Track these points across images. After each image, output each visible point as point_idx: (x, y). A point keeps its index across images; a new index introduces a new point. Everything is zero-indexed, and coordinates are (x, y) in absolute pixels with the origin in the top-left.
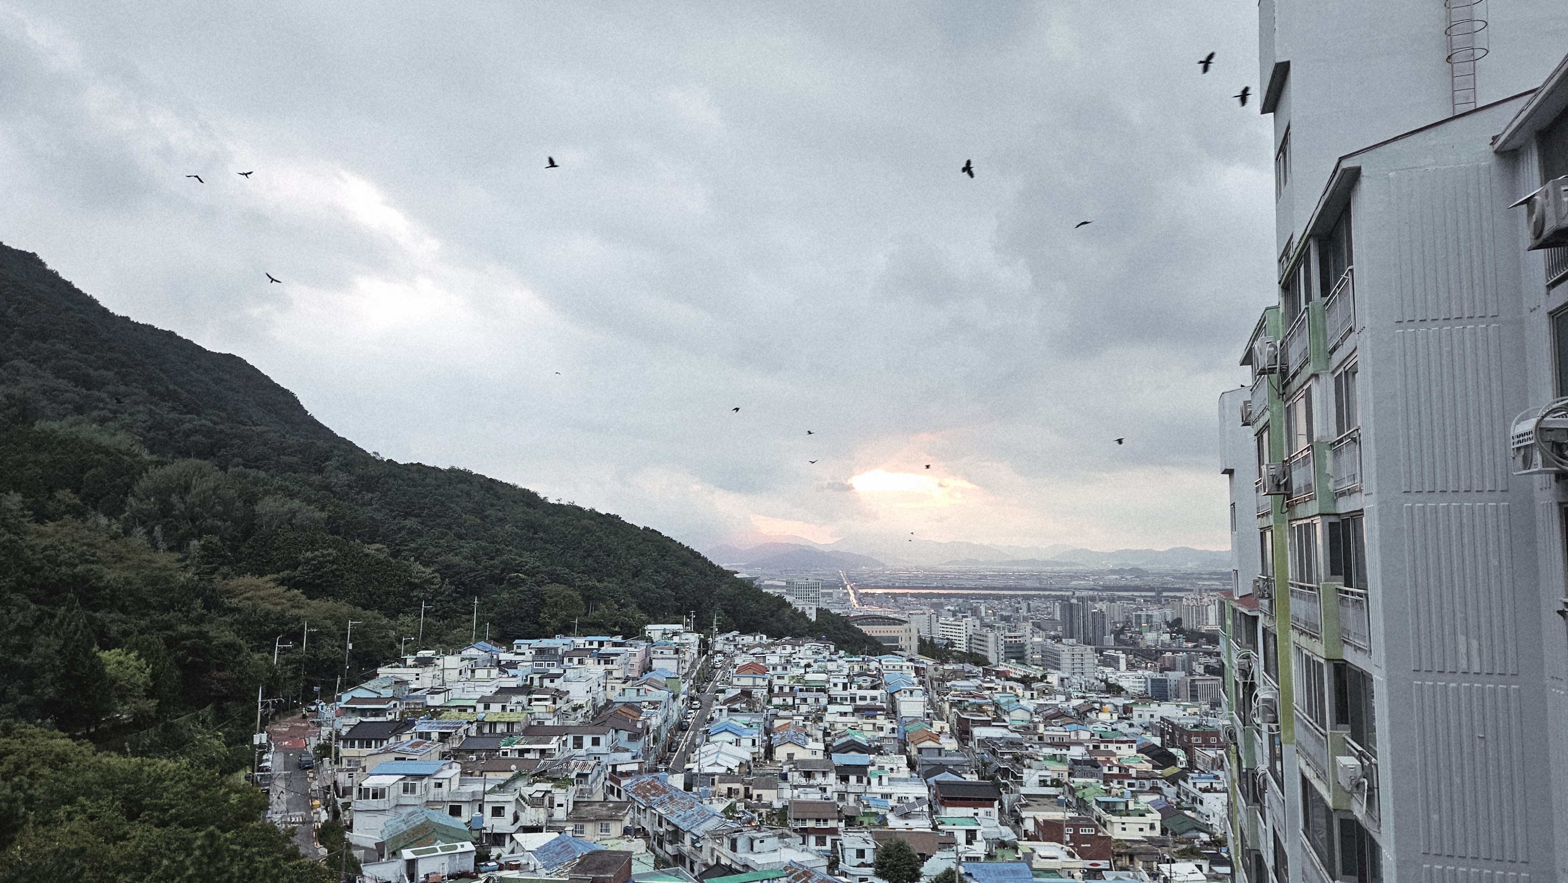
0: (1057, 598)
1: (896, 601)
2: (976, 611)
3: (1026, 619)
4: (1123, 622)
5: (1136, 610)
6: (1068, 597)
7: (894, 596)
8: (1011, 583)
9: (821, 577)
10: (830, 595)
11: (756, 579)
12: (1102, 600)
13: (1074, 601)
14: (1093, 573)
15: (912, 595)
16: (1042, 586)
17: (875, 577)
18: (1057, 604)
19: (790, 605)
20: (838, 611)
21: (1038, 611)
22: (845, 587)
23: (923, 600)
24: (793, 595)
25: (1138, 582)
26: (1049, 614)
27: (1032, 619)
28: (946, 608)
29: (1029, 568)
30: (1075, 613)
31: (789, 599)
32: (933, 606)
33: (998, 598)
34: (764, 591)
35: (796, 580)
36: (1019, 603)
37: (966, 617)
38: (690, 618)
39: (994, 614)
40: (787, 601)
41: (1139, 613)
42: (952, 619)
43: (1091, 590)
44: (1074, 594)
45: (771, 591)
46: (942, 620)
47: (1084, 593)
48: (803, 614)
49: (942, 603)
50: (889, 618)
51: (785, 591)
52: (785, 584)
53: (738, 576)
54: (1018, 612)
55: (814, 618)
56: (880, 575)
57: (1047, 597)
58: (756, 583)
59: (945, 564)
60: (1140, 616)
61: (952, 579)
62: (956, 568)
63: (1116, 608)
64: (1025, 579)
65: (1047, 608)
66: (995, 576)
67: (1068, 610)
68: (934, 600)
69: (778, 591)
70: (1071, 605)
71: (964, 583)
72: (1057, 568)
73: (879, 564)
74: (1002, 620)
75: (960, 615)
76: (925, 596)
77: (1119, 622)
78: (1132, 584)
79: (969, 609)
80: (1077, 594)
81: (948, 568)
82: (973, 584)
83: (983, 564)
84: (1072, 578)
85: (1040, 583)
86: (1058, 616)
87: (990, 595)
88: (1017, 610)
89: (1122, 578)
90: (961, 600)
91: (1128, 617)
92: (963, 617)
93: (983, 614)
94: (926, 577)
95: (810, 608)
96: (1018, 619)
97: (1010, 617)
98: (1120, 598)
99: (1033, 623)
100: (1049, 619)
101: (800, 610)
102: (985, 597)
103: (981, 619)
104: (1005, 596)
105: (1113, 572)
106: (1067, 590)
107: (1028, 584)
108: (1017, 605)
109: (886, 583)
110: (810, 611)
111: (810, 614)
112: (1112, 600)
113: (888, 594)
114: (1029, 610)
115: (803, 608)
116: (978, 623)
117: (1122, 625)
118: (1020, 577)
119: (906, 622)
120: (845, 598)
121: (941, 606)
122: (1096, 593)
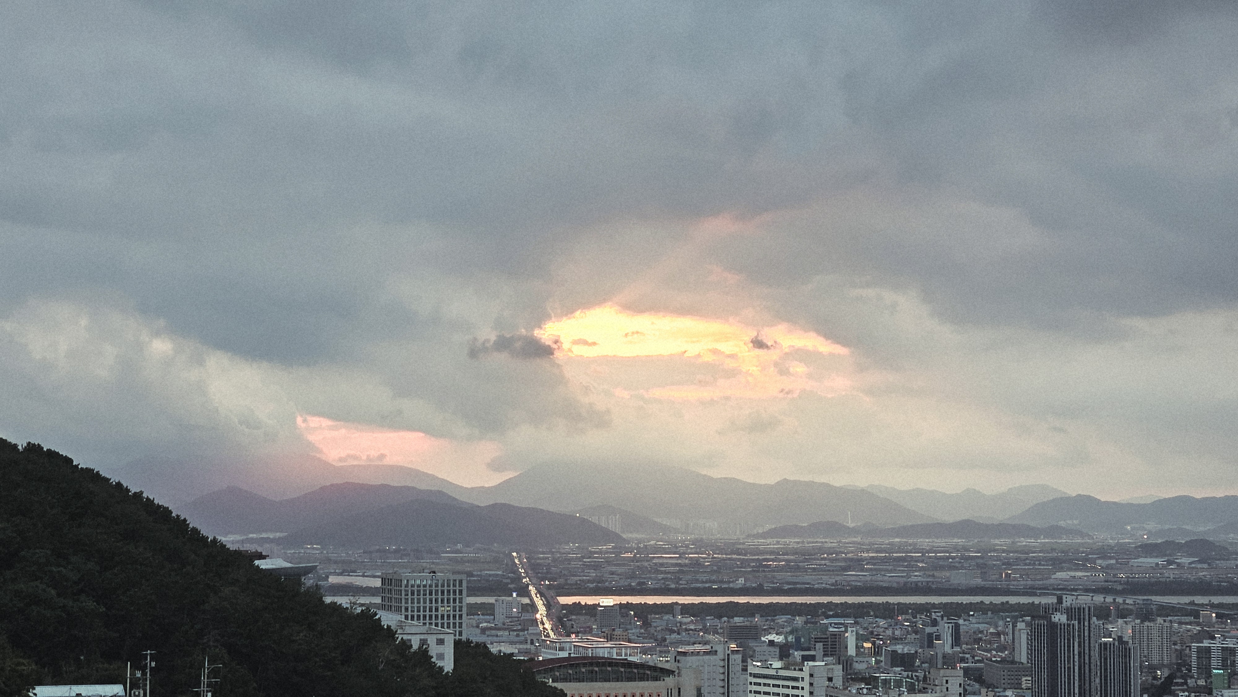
0: (1022, 611)
1: (646, 624)
2: (833, 647)
3: (949, 662)
4: (1169, 666)
5: (1198, 637)
6: (1046, 608)
7: (643, 611)
8: (917, 577)
9: (468, 567)
10: (488, 609)
11: (307, 571)
12: (1123, 617)
13: (1060, 618)
14: (1103, 552)
15: (686, 609)
16: (988, 584)
17: (596, 566)
18: (1021, 625)
19: (390, 633)
20: (507, 649)
21: (978, 641)
22: (524, 591)
23: (710, 621)
24: (398, 610)
25: (1204, 573)
26: (1002, 648)
27: (963, 660)
28: (766, 639)
29: (959, 541)
30: (1061, 643)
31: (388, 619)
32: (735, 634)
33: (887, 611)
34: (328, 600)
35: (405, 574)
36: (935, 623)
37: (813, 658)
38: (143, 669)
39: (877, 651)
40: (385, 623)
41: (1206, 644)
42: (777, 664)
43: (1097, 591)
44: (1060, 600)
45: (343, 601)
46: (755, 666)
47: (1084, 600)
48: (423, 654)
49: (756, 627)
50: (629, 665)
51: (378, 600)
52: (378, 583)
53: (263, 564)
54: (931, 645)
55: (448, 665)
56: (608, 562)
57: (996, 609)
58: (309, 581)
59: (764, 535)
60: (1208, 650)
61: (779, 569)
62: (792, 542)
63: (1155, 633)
64: (951, 568)
65: (998, 634)
66: (884, 561)
67: (1045, 639)
68: (738, 620)
69: (362, 600)
70: (1053, 627)
71: (807, 578)
72: (1023, 542)
73: (607, 535)
74: (893, 665)
75: (797, 655)
76: (719, 611)
77: (1161, 667)
78: (1192, 577)
79: (817, 640)
80: (1068, 601)
81: (771, 543)
82: (827, 580)
83: (854, 531)
84: (1058, 563)
85: (984, 576)
86: (1023, 656)
87: (871, 605)
88: (930, 641)
89: (1170, 563)
90: (799, 621)
91: (1180, 654)
92: (805, 658)
93: (852, 651)
94: (719, 567)
95: (441, 642)
96: (931, 662)
97: (912, 657)
98: (1166, 611)
99: (966, 671)
100: (1003, 661)
101: (415, 646)
102: (859, 611)
103: (847, 664)
104: (903, 609)
105: (1148, 549)
106: (1044, 591)
107: (958, 578)
108: (929, 630)
109: (624, 583)
110: (440, 649)
111: (441, 656)
112: (1146, 615)
113: (629, 606)
114: (957, 640)
115: (423, 642)
116: (838, 671)
117: (1167, 672)
118: (937, 565)
119: (669, 672)
120: (526, 616)
121: (754, 633)
122: (1109, 599)
